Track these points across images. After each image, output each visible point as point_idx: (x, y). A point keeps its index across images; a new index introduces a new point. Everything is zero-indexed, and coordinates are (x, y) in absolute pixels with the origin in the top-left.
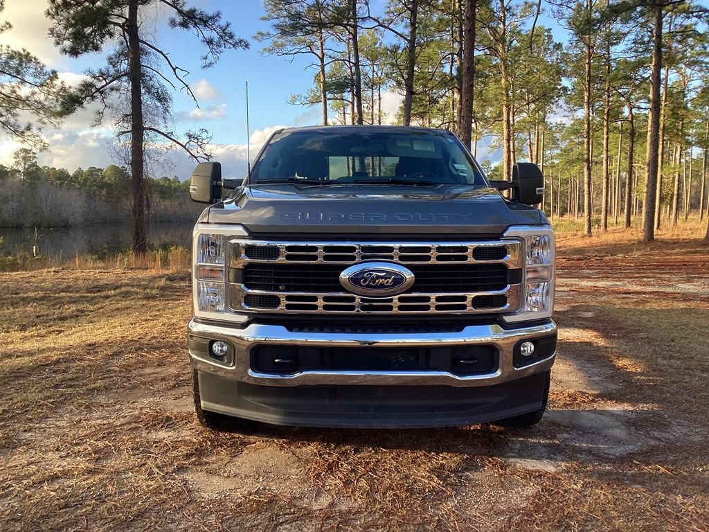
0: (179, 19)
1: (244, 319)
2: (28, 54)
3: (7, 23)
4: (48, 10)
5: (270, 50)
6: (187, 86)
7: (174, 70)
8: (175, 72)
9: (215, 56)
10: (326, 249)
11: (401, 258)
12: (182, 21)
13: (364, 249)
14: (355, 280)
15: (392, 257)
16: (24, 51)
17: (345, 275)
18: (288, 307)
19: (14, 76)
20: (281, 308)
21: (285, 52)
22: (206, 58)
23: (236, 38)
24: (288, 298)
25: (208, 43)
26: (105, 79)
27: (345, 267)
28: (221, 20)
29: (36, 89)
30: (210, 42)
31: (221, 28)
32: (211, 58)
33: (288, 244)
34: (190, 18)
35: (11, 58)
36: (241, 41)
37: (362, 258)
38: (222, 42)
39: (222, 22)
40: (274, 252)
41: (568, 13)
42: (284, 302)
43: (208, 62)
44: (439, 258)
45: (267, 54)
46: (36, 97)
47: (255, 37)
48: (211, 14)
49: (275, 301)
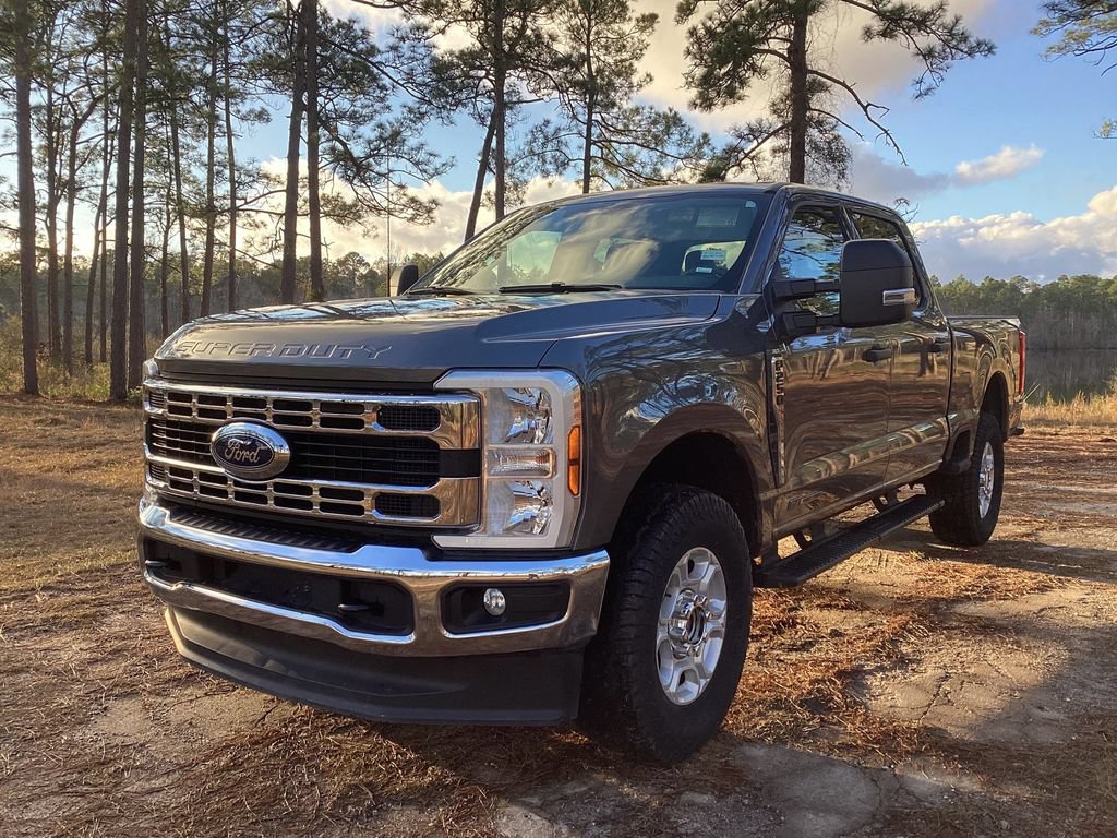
0: (877, 25)
2: (676, 114)
3: (648, 76)
4: (688, 48)
5: (1060, 49)
6: (886, 132)
7: (865, 108)
8: (866, 111)
9: (936, 76)
12: (882, 28)
15: (263, 416)
16: (671, 111)
19: (653, 149)
21: (1087, 48)
22: (920, 82)
23: (972, 41)
25: (924, 56)
26: (756, 138)
28: (947, 14)
29: (680, 163)
30: (928, 54)
31: (945, 28)
32: (929, 80)
34: (895, 21)
35: (655, 123)
36: (979, 44)
38: (948, 50)
39: (948, 19)
43: (924, 87)
44: (325, 422)
45: (1055, 55)
46: (680, 175)
47: (1035, 31)
48: (927, 9)
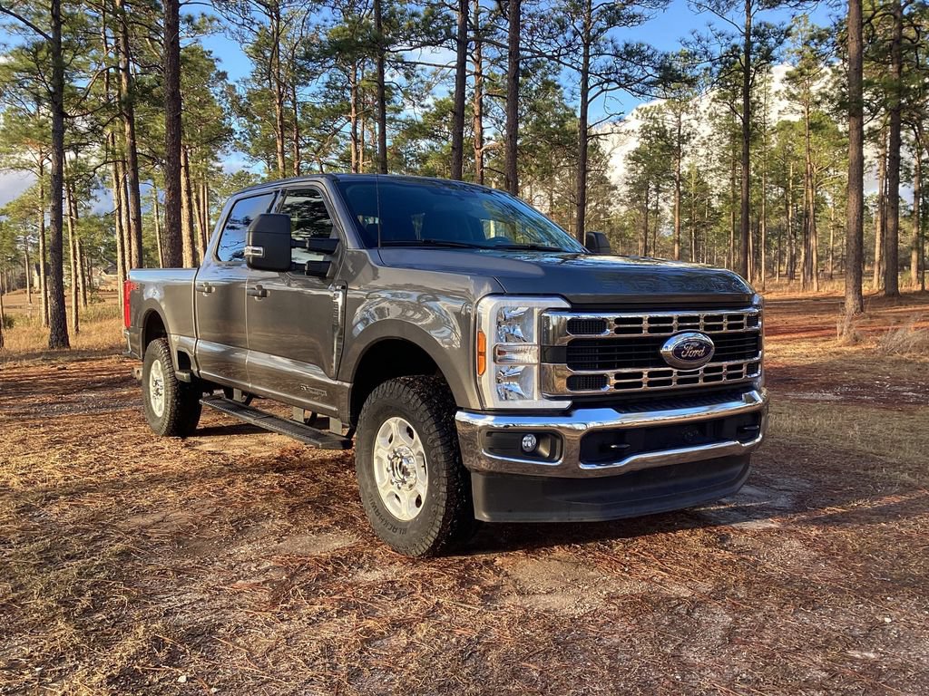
1: (566, 404)
10: (651, 320)
11: (707, 328)
13: (681, 319)
14: (678, 351)
15: (698, 327)
17: (668, 348)
18: (617, 386)
20: (609, 388)
24: (618, 376)
27: (666, 339)
33: (617, 316)
37: (679, 328)
40: (602, 325)
41: (251, 37)
42: (613, 381)
44: (728, 327)
49: (602, 381)
